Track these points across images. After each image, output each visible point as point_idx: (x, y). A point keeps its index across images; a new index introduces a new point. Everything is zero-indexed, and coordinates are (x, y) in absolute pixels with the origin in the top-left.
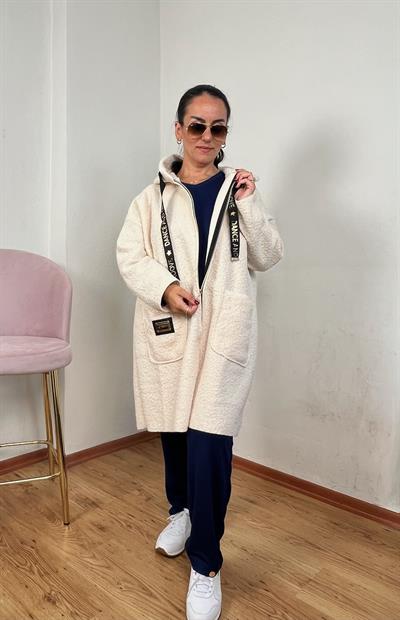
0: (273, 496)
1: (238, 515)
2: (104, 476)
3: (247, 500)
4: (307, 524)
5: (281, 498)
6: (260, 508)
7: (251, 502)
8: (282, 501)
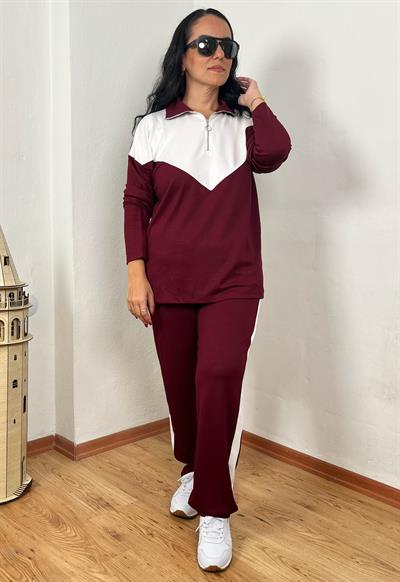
2: (123, 471)
3: (302, 504)
4: (380, 538)
6: (318, 515)
7: (308, 507)
8: (350, 509)
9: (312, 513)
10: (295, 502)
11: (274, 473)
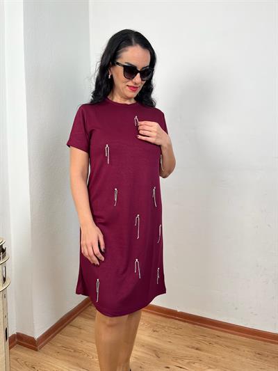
0: (208, 339)
1: (196, 365)
2: (75, 351)
3: (193, 348)
4: (244, 360)
5: (214, 340)
6: (206, 354)
7: (197, 349)
8: (216, 343)
9: (202, 353)
10: (188, 347)
11: (164, 327)
